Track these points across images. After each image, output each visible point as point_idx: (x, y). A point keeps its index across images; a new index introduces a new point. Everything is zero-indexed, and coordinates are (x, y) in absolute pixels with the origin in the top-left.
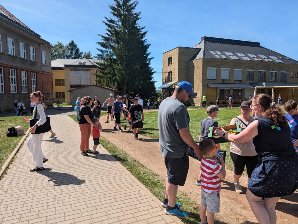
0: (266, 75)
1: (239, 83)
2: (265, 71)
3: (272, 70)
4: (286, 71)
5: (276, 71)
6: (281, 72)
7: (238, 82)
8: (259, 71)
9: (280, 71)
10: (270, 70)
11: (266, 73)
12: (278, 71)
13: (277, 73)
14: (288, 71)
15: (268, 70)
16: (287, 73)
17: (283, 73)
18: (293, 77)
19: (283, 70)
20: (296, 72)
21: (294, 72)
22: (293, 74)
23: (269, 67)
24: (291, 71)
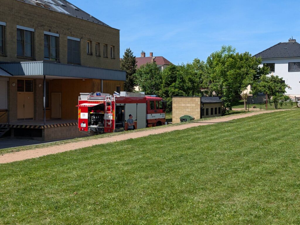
0: (36, 41)
2: (32, 30)
3: (50, 31)
4: (77, 37)
5: (57, 33)
9: (65, 34)
10: (44, 30)
11: (36, 36)
12: (61, 36)
13: (61, 40)
14: (82, 38)
15: (39, 28)
16: (79, 41)
17: (72, 40)
18: (91, 54)
19: (71, 33)
20: (96, 42)
21: (93, 42)
22: (91, 45)
23: (42, 21)
24: (88, 39)
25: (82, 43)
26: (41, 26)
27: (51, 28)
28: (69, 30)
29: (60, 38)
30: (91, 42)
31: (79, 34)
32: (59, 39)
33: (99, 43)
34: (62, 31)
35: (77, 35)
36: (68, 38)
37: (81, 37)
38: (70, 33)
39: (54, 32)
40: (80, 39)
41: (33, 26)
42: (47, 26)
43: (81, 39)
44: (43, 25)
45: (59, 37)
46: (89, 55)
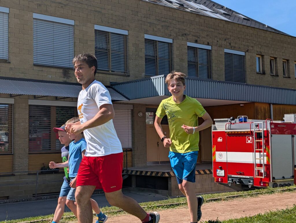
1: (62, 80)
2: (170, 41)
3: (196, 42)
5: (208, 44)
6: (226, 51)
7: (57, 75)
8: (147, 36)
10: (187, 40)
11: (175, 48)
12: (215, 48)
13: (214, 54)
14: (248, 51)
15: (180, 37)
16: (243, 56)
17: (232, 54)
18: (264, 73)
19: (230, 44)
20: (270, 57)
21: (265, 57)
22: (263, 61)
23: (184, 28)
24: (257, 52)
25: (248, 57)
26: (183, 35)
27: (199, 38)
28: (228, 41)
29: (213, 52)
30: (263, 56)
31: (243, 46)
32: (211, 53)
33: (276, 58)
34: (216, 42)
35: (240, 48)
36: (225, 51)
37: (246, 50)
38: (228, 44)
39: (204, 43)
40: (245, 52)
41: (171, 35)
42: (192, 35)
43: (247, 53)
44: (185, 34)
45: (211, 50)
46: (260, 75)
